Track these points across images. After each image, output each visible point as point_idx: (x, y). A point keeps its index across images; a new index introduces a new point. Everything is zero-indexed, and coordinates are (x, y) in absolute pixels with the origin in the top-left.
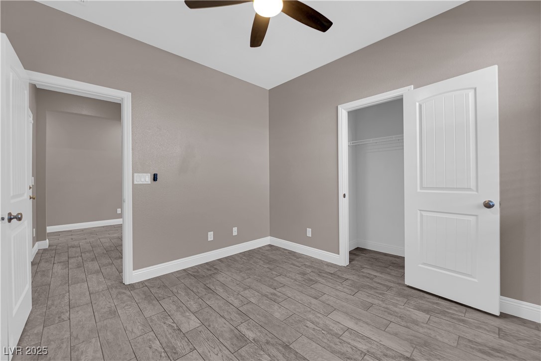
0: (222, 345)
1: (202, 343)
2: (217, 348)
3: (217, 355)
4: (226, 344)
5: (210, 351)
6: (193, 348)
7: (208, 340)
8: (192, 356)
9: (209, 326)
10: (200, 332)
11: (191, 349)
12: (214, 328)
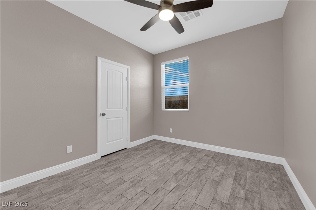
0: (186, 193)
1: (189, 202)
2: (189, 194)
3: (192, 193)
4: (184, 192)
5: (191, 196)
6: (194, 205)
7: (185, 200)
8: (199, 202)
9: (173, 204)
10: (181, 207)
11: (195, 205)
12: (174, 201)
